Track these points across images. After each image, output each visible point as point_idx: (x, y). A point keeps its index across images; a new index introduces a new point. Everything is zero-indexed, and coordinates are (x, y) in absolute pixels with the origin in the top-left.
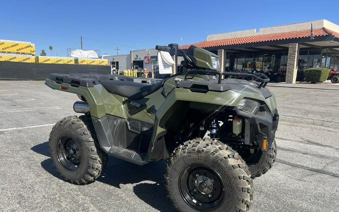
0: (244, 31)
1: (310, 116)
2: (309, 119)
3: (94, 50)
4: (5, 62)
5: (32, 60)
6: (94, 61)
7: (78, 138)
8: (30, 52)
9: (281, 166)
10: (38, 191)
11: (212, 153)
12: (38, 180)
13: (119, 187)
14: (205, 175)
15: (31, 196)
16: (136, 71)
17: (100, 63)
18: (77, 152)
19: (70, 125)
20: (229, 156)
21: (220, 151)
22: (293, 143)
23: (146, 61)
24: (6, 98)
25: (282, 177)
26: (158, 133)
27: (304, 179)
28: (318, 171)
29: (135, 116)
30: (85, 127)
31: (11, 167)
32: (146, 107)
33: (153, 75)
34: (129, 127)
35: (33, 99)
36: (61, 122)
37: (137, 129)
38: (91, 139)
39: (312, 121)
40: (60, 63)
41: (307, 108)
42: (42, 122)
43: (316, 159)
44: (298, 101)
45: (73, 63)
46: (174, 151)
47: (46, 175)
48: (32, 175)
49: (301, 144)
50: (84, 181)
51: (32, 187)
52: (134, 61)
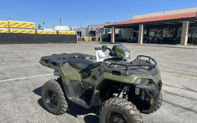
0: (156, 13)
1: (191, 70)
2: (190, 72)
3: (67, 26)
4: (19, 33)
5: (33, 32)
6: (67, 32)
7: (55, 92)
8: (32, 28)
9: (167, 105)
10: (36, 118)
11: (122, 107)
12: (36, 111)
13: (77, 117)
14: (119, 117)
15: (32, 121)
16: (91, 37)
17: (71, 33)
18: (55, 98)
19: (52, 85)
20: (131, 109)
21: (127, 106)
22: (177, 89)
23: (97, 31)
24: (20, 56)
25: (166, 112)
26: (95, 93)
27: (179, 114)
28: (188, 109)
29: (85, 80)
30: (59, 86)
31: (23, 103)
32: (91, 75)
33: (101, 40)
34: (82, 86)
35: (34, 57)
36: (47, 83)
37: (86, 87)
38: (62, 93)
39: (191, 73)
40: (48, 33)
41: (191, 63)
42: (38, 73)
43: (188, 100)
44: (186, 58)
45: (56, 33)
46: (104, 103)
47: (40, 108)
48: (33, 108)
49: (182, 90)
50: (59, 114)
51: (33, 115)
52: (90, 31)
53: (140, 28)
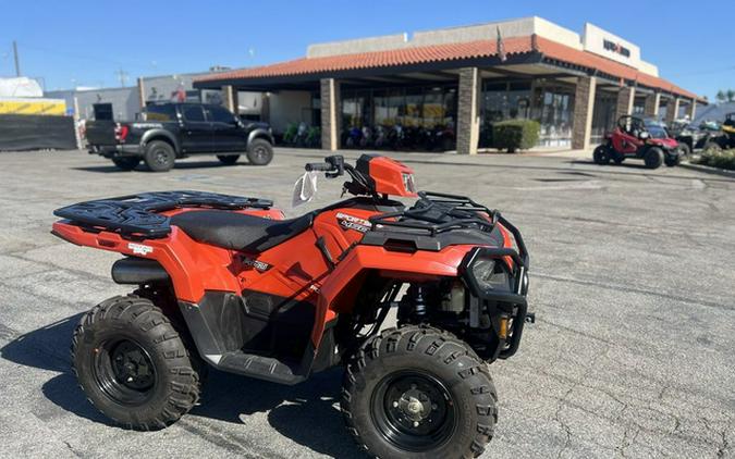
3: (30, 78)
6: (27, 106)
17: (43, 110)
52: (148, 103)
53: (323, 94)
